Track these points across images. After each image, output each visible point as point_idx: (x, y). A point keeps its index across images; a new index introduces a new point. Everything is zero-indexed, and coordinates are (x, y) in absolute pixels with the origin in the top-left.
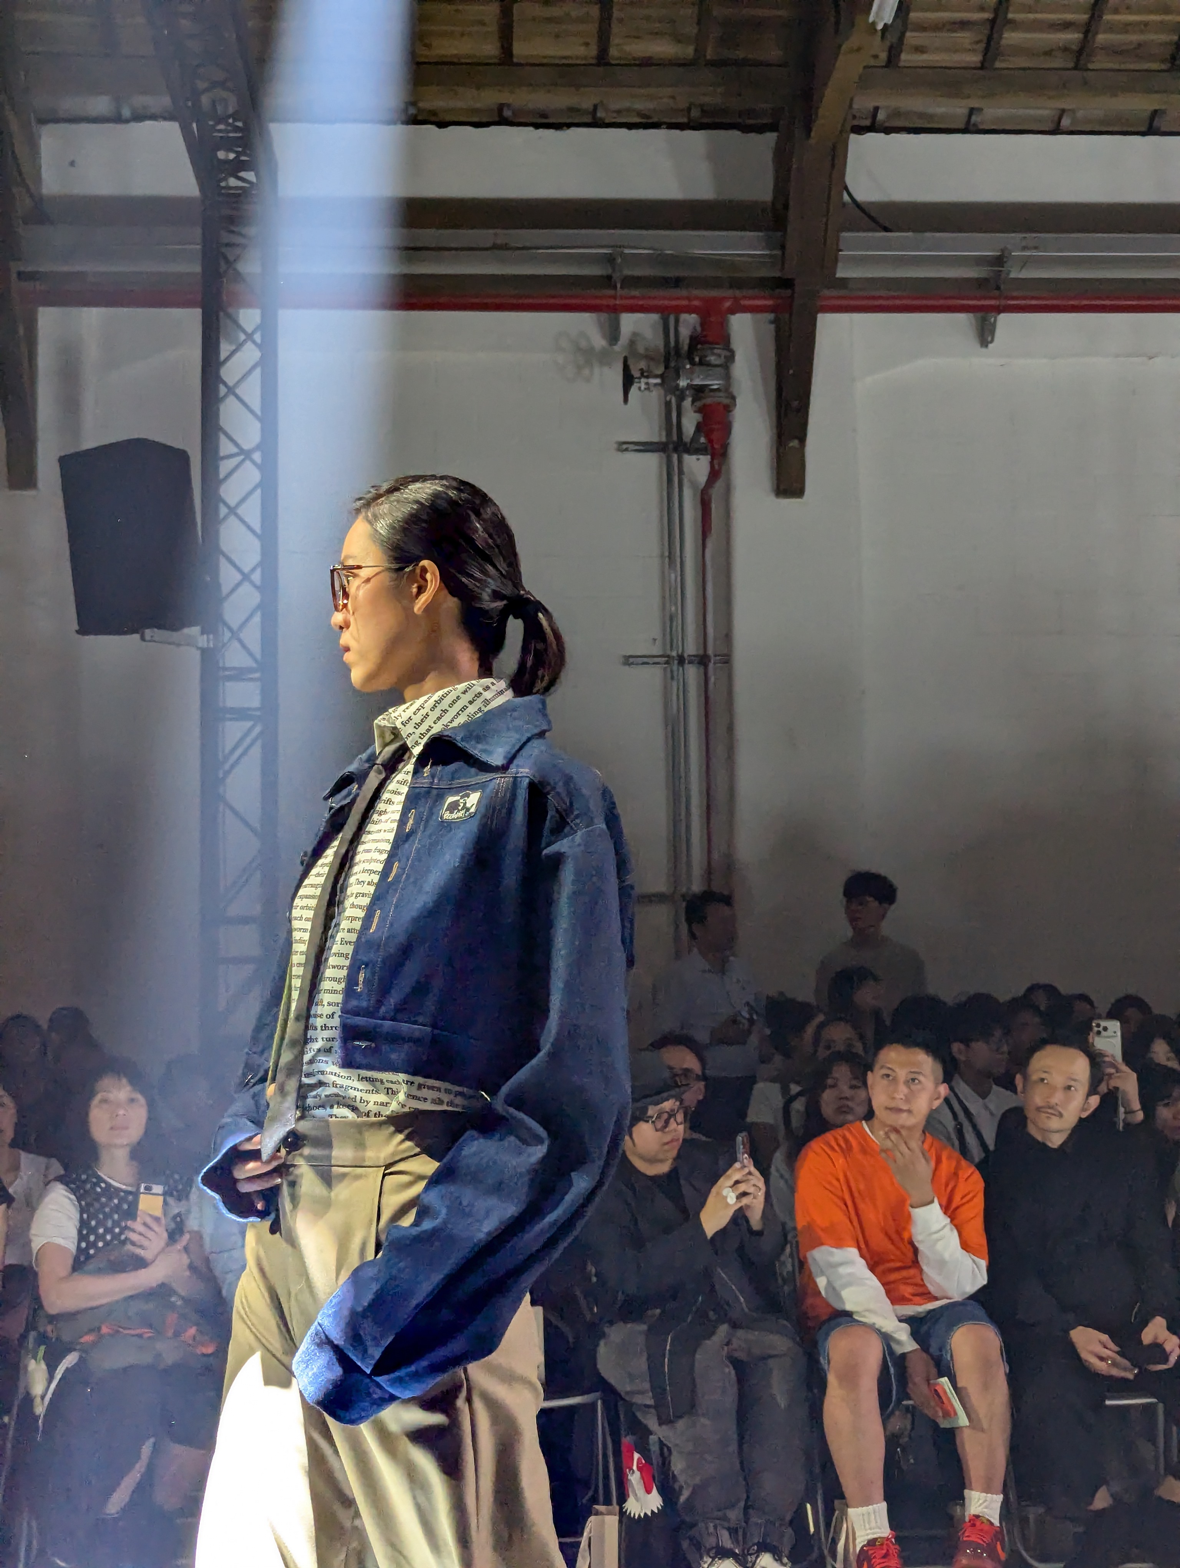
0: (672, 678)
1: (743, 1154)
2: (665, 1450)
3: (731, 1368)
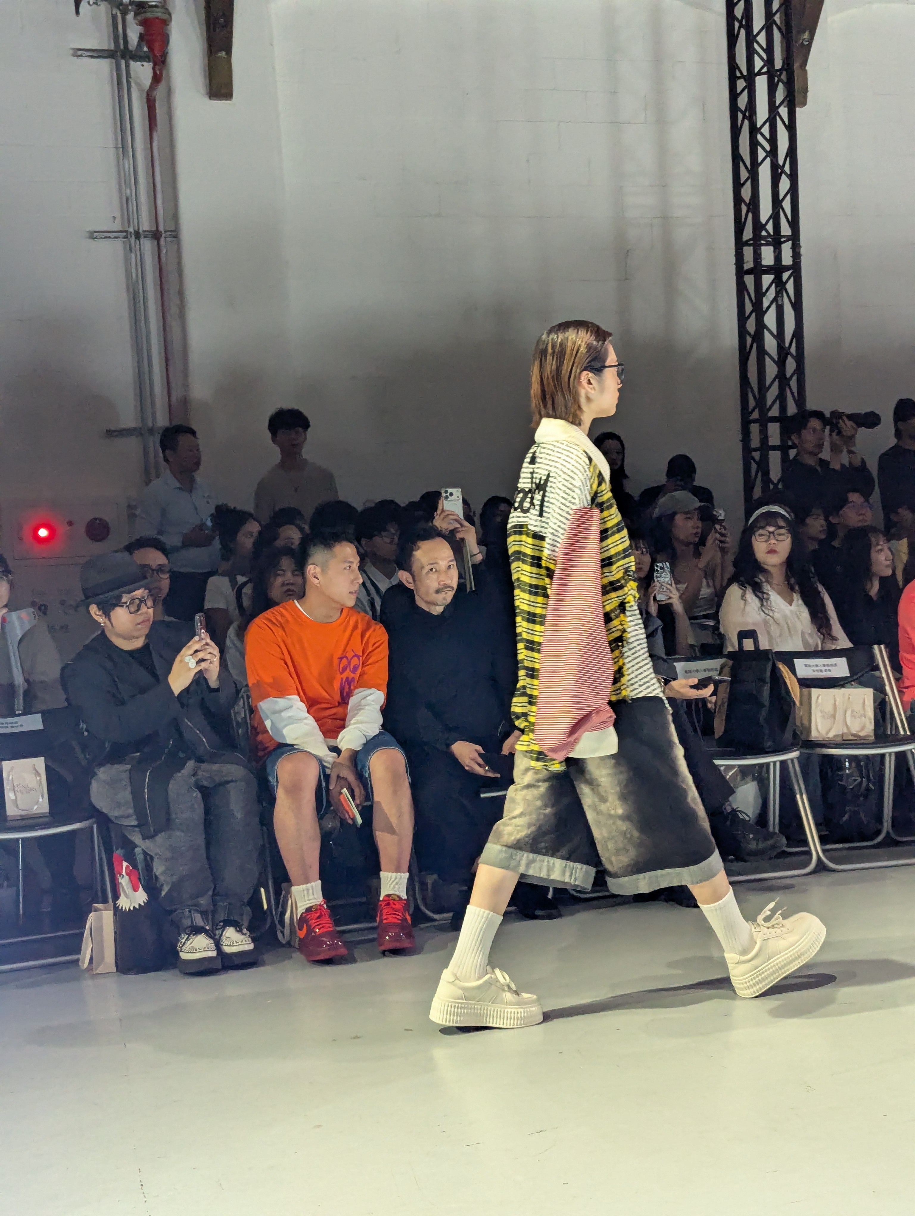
0: (131, 250)
1: (201, 629)
2: (148, 858)
3: (198, 792)
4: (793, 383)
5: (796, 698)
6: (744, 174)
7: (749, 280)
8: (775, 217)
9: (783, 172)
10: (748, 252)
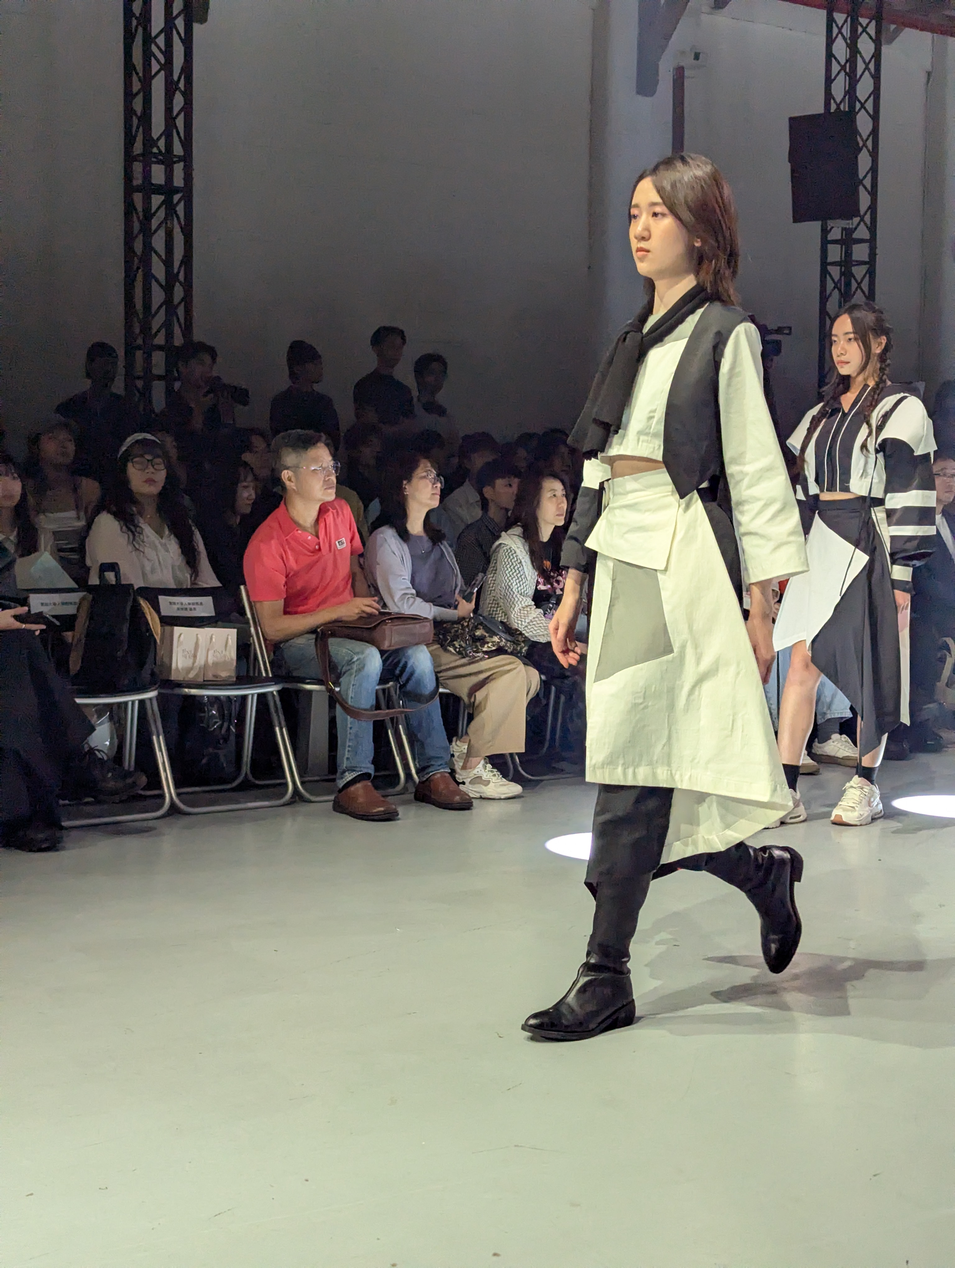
4: (181, 311)
5: (157, 635)
6: (136, 86)
7: (138, 198)
8: (168, 134)
9: (177, 88)
10: (138, 167)
